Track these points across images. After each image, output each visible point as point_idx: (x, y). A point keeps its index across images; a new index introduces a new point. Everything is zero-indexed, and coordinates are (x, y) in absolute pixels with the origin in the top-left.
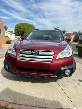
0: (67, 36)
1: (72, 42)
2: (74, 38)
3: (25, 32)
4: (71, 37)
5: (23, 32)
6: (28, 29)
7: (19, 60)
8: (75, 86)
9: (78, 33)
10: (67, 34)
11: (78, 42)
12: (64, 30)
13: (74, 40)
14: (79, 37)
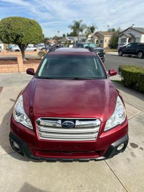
0: (98, 36)
1: (107, 48)
2: (110, 41)
3: (22, 37)
4: (105, 38)
5: (18, 37)
6: (27, 31)
7: (41, 138)
8: (129, 160)
9: (116, 30)
10: (97, 33)
11: (116, 49)
12: (91, 26)
13: (109, 45)
14: (117, 38)
